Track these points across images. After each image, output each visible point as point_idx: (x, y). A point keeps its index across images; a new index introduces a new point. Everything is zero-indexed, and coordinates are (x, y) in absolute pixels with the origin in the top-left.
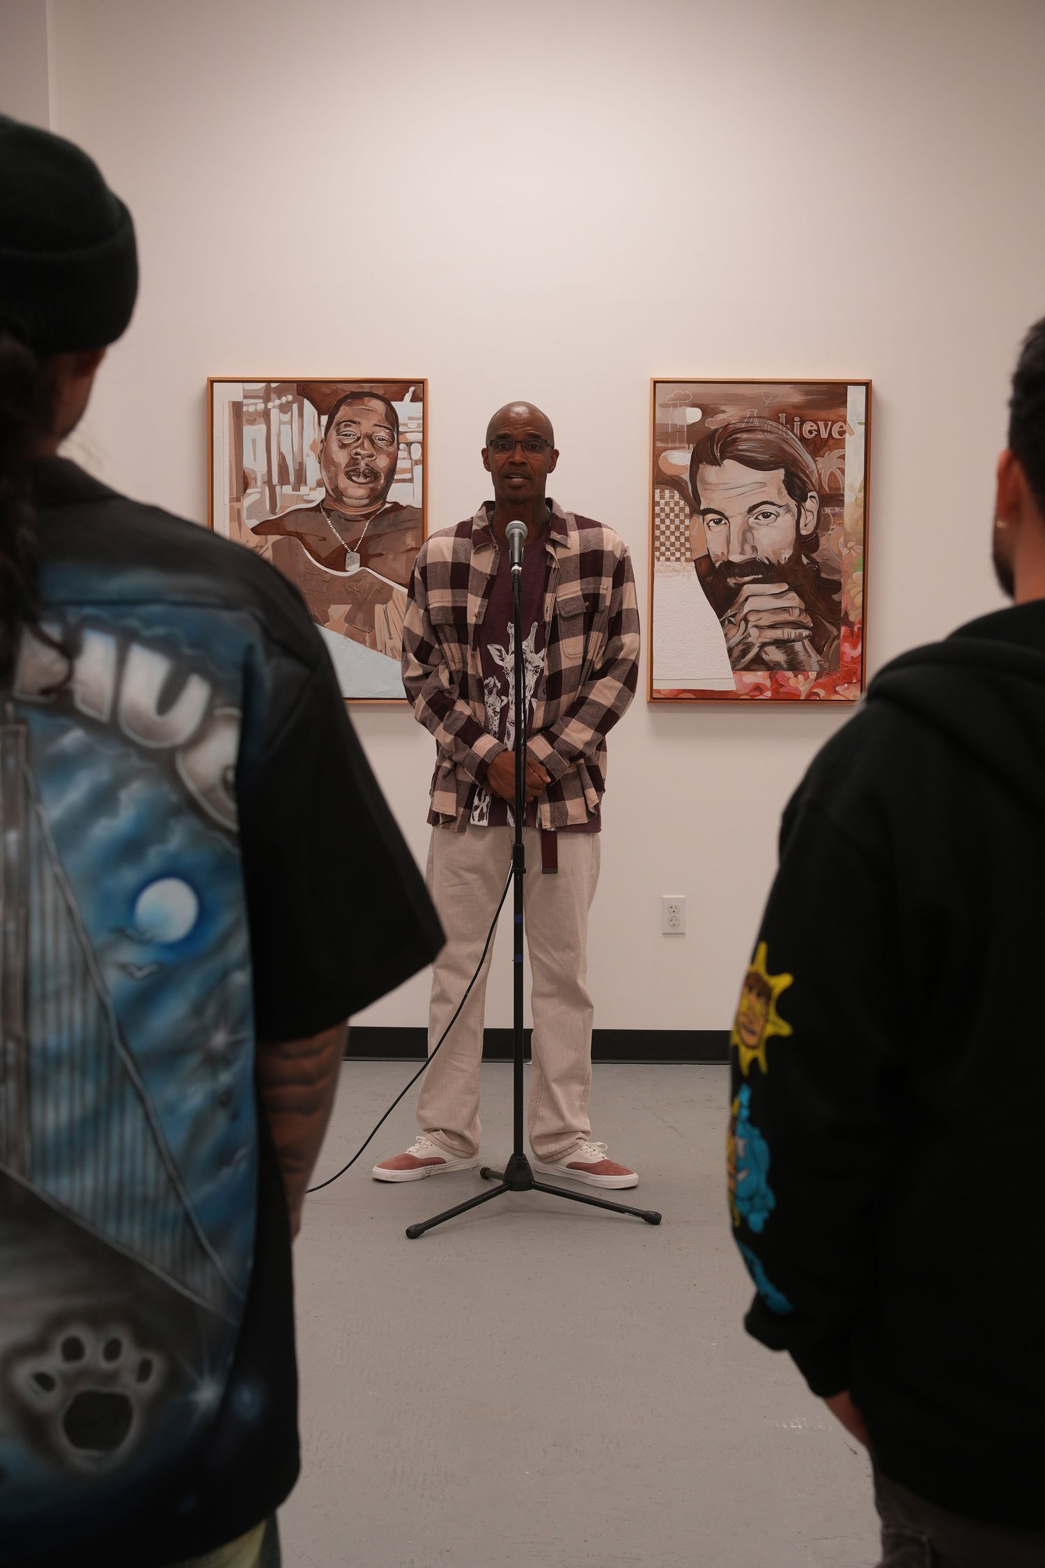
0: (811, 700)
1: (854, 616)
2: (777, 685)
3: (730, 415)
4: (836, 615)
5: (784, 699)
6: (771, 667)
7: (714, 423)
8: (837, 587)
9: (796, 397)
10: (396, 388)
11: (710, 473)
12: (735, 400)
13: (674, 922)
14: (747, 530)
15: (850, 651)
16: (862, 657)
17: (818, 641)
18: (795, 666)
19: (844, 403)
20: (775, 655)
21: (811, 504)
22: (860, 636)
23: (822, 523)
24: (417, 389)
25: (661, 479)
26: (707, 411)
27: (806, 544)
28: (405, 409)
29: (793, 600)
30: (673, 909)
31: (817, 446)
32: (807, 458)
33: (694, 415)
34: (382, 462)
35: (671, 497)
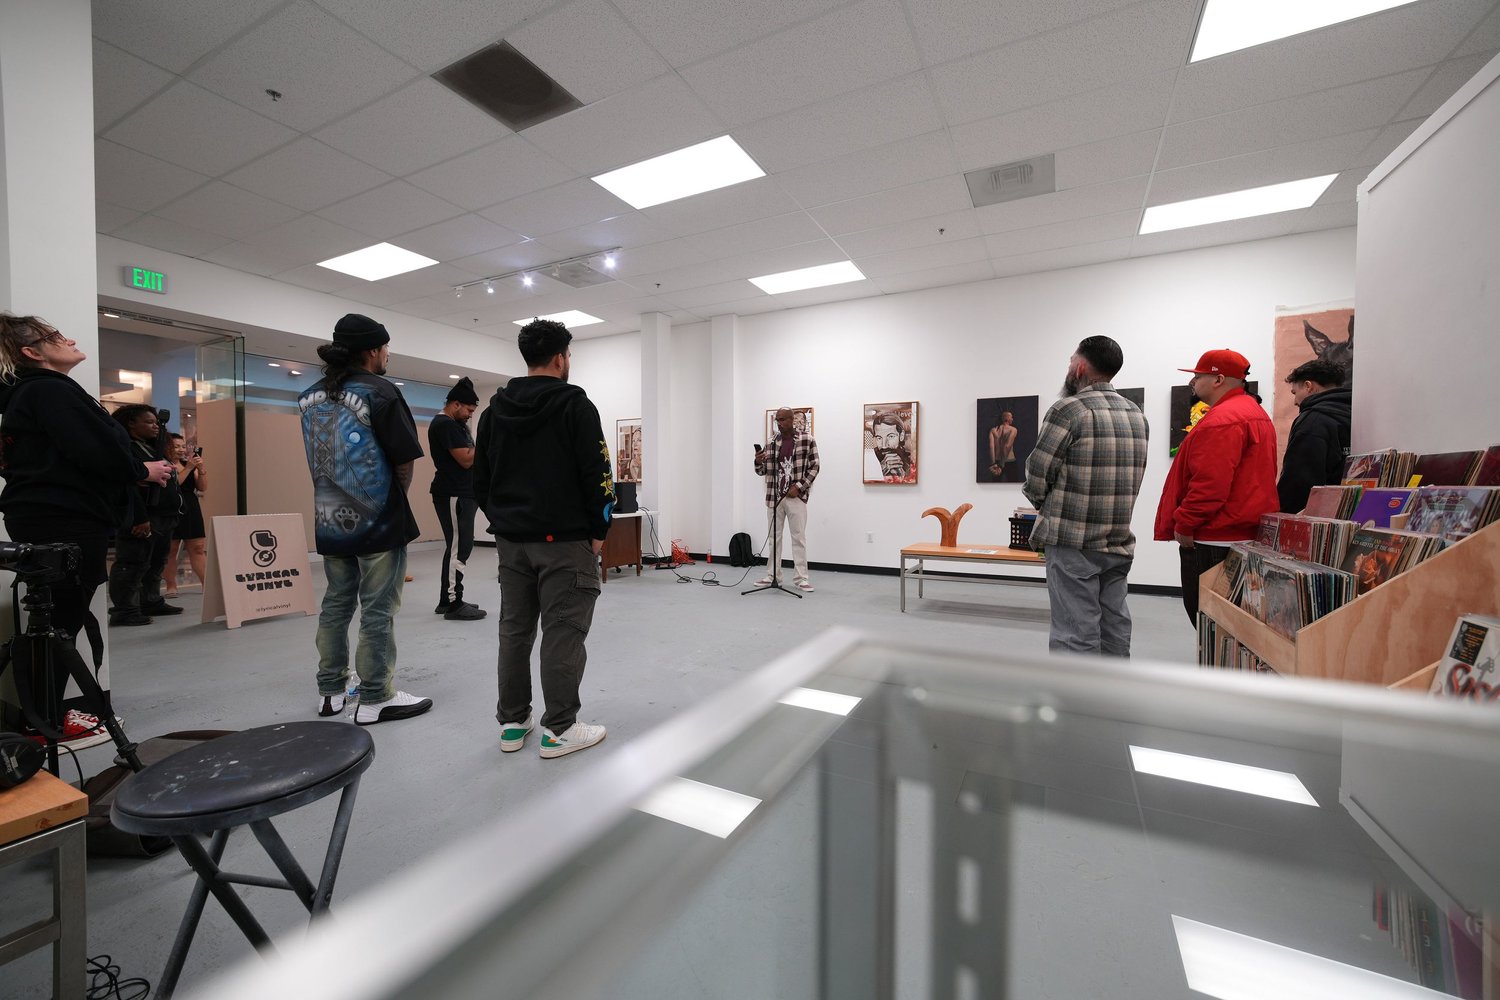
0: (903, 483)
1: (914, 462)
2: (894, 479)
3: (883, 412)
4: (910, 462)
5: (896, 483)
6: (893, 475)
7: (878, 415)
8: (909, 454)
9: (899, 407)
10: (806, 410)
11: (878, 426)
12: (883, 408)
13: (870, 538)
14: (887, 440)
15: (913, 471)
16: (916, 472)
17: (905, 468)
18: (899, 474)
19: (911, 407)
20: (894, 472)
21: (903, 433)
22: (916, 466)
23: (906, 438)
24: (809, 410)
25: (866, 429)
26: (877, 412)
27: (902, 443)
28: (808, 415)
29: (898, 458)
30: (870, 535)
31: (904, 419)
32: (901, 421)
33: (874, 413)
34: (803, 427)
35: (869, 433)
